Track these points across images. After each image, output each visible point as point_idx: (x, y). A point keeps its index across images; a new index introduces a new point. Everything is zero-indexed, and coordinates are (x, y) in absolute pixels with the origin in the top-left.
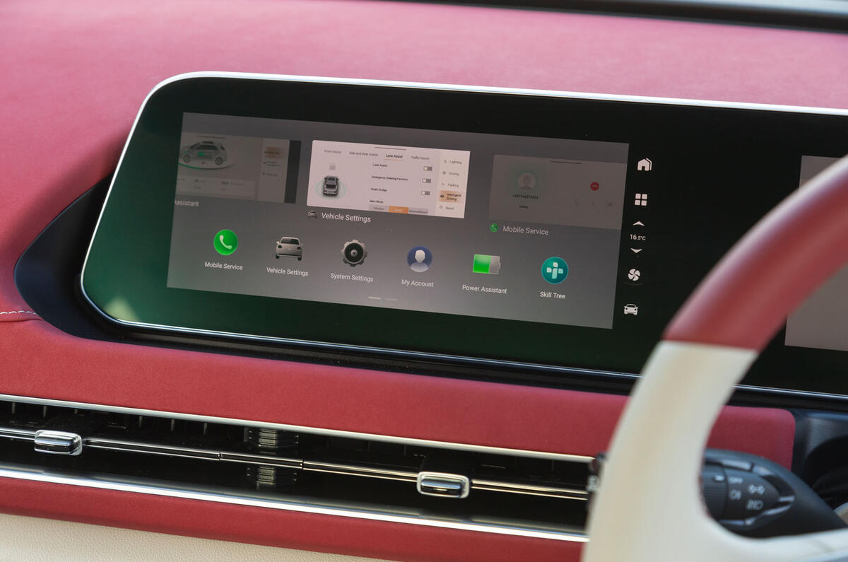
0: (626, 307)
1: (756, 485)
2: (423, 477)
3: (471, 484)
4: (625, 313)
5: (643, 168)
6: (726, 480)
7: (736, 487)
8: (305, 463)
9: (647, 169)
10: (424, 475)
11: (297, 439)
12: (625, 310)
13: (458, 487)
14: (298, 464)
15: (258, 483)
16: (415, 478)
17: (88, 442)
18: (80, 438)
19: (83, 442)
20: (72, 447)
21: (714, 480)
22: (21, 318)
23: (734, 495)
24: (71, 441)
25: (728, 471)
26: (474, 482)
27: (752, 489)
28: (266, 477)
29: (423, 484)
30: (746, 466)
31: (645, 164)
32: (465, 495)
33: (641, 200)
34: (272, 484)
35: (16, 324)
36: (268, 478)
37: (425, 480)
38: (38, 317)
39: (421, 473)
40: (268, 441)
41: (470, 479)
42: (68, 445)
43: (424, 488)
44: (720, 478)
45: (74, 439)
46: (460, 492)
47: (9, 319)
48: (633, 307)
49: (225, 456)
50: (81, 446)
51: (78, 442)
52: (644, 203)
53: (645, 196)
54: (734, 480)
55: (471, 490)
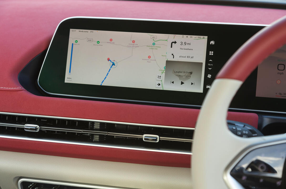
0: (207, 86)
1: (246, 131)
2: (145, 136)
3: (160, 138)
4: (207, 88)
5: (212, 43)
6: (236, 129)
7: (239, 131)
8: (108, 133)
9: (213, 44)
10: (145, 135)
11: (106, 125)
12: (207, 87)
13: (156, 138)
14: (106, 133)
15: (94, 140)
16: (143, 137)
17: (41, 128)
18: (39, 126)
19: (39, 128)
20: (36, 129)
21: (233, 129)
22: (20, 90)
23: (239, 133)
24: (36, 127)
25: (237, 127)
26: (161, 138)
27: (244, 132)
28: (96, 138)
29: (145, 138)
30: (242, 125)
31: (212, 42)
32: (158, 141)
33: (211, 53)
34: (98, 140)
35: (19, 91)
36: (97, 138)
37: (145, 137)
38: (25, 90)
39: (144, 135)
40: (97, 126)
41: (159, 136)
42: (35, 128)
43: (145, 139)
44: (234, 128)
45: (37, 126)
46: (156, 140)
47: (17, 90)
48: (209, 86)
49: (84, 131)
50: (39, 129)
51: (38, 128)
52: (212, 54)
53: (212, 52)
54: (238, 129)
55: (159, 140)
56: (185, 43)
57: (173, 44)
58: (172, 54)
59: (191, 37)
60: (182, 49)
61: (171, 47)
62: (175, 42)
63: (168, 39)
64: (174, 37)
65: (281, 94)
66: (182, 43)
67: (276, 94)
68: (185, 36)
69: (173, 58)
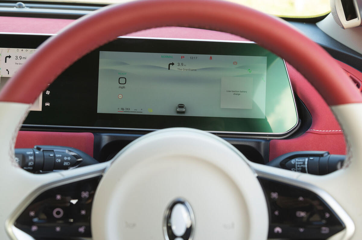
0: (46, 103)
1: (67, 157)
4: (46, 105)
6: (55, 156)
7: (59, 158)
21: (50, 156)
23: (58, 161)
27: (65, 158)
44: (52, 155)
48: (48, 103)
54: (57, 156)
56: (20, 57)
57: (8, 58)
58: (7, 70)
59: (27, 51)
60: (18, 64)
61: (6, 62)
62: (10, 57)
63: (1, 53)
64: (8, 50)
65: (123, 109)
66: (17, 57)
67: (118, 109)
68: (20, 49)
69: (8, 74)
